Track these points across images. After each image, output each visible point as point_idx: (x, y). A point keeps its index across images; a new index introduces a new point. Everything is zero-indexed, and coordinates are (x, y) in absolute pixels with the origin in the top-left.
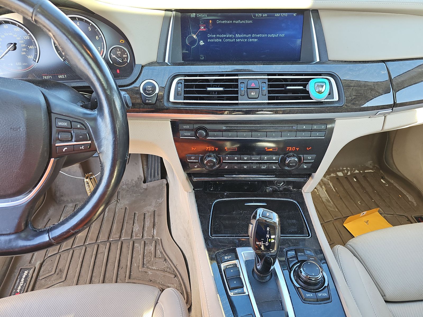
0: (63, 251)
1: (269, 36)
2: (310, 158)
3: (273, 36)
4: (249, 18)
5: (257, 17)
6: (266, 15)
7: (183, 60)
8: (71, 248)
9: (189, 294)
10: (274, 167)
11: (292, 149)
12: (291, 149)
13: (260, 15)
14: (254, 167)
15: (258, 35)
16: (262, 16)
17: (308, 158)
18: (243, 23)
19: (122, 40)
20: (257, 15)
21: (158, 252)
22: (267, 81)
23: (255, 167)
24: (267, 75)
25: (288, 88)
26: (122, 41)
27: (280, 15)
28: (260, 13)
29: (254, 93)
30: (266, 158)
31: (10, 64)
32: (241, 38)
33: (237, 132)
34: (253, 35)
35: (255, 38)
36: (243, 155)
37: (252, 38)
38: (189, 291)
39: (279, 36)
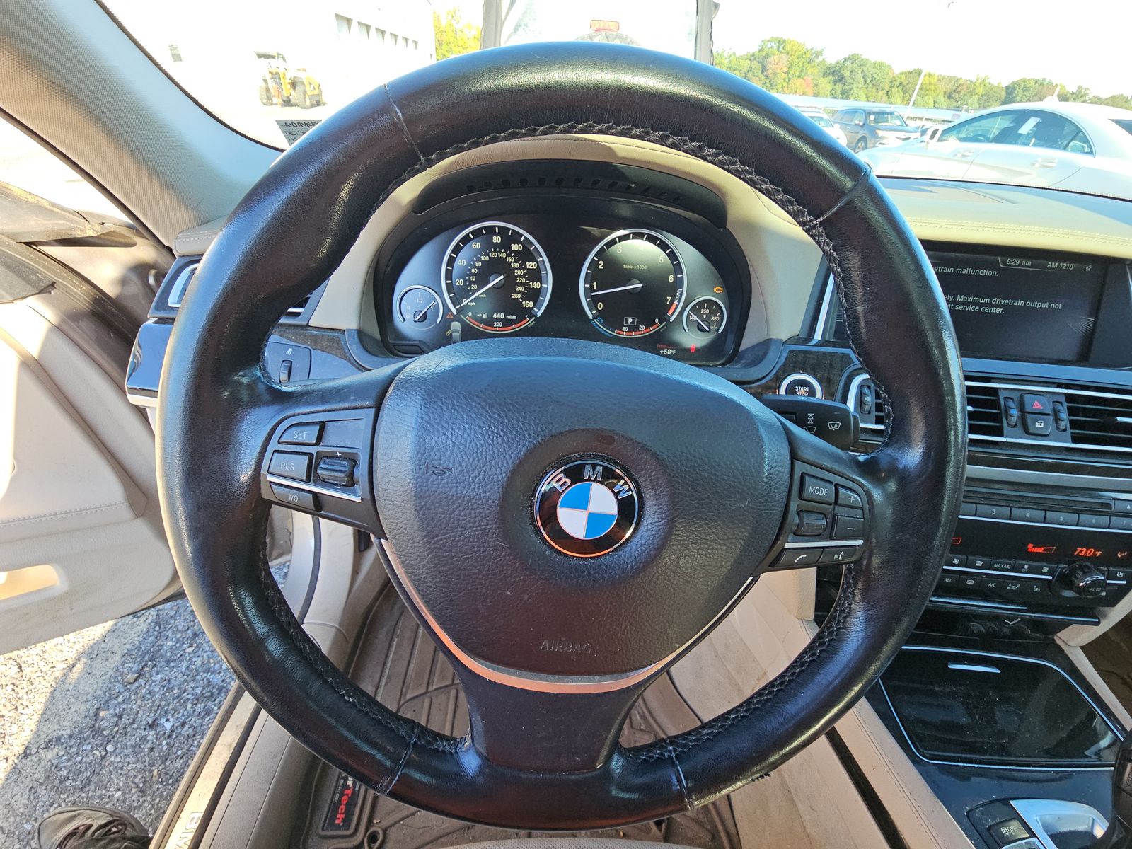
0: (436, 689)
1: (1029, 304)
2: (1122, 574)
3: (1037, 305)
4: (993, 266)
5: (1010, 265)
6: (1029, 263)
7: (835, 337)
8: (453, 684)
9: (735, 839)
10: (1037, 589)
11: (1086, 553)
12: (1084, 552)
13: (1017, 261)
14: (990, 585)
15: (1006, 302)
16: (1020, 265)
17: (1118, 575)
18: (977, 276)
19: (719, 288)
20: (1009, 261)
21: (636, 716)
22: (1063, 400)
23: (993, 584)
24: (1056, 386)
25: (1120, 419)
26: (718, 290)
27: (1059, 266)
28: (1016, 257)
29: (1042, 424)
30: (1026, 567)
31: (480, 315)
32: (968, 304)
33: (976, 504)
34: (995, 301)
35: (998, 306)
36: (975, 555)
37: (991, 305)
38: (732, 830)
39: (1049, 306)
